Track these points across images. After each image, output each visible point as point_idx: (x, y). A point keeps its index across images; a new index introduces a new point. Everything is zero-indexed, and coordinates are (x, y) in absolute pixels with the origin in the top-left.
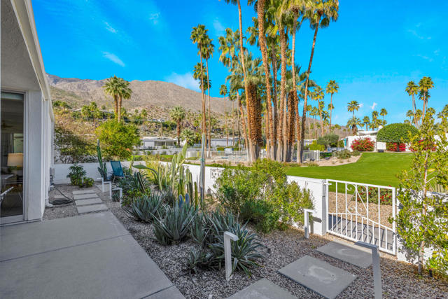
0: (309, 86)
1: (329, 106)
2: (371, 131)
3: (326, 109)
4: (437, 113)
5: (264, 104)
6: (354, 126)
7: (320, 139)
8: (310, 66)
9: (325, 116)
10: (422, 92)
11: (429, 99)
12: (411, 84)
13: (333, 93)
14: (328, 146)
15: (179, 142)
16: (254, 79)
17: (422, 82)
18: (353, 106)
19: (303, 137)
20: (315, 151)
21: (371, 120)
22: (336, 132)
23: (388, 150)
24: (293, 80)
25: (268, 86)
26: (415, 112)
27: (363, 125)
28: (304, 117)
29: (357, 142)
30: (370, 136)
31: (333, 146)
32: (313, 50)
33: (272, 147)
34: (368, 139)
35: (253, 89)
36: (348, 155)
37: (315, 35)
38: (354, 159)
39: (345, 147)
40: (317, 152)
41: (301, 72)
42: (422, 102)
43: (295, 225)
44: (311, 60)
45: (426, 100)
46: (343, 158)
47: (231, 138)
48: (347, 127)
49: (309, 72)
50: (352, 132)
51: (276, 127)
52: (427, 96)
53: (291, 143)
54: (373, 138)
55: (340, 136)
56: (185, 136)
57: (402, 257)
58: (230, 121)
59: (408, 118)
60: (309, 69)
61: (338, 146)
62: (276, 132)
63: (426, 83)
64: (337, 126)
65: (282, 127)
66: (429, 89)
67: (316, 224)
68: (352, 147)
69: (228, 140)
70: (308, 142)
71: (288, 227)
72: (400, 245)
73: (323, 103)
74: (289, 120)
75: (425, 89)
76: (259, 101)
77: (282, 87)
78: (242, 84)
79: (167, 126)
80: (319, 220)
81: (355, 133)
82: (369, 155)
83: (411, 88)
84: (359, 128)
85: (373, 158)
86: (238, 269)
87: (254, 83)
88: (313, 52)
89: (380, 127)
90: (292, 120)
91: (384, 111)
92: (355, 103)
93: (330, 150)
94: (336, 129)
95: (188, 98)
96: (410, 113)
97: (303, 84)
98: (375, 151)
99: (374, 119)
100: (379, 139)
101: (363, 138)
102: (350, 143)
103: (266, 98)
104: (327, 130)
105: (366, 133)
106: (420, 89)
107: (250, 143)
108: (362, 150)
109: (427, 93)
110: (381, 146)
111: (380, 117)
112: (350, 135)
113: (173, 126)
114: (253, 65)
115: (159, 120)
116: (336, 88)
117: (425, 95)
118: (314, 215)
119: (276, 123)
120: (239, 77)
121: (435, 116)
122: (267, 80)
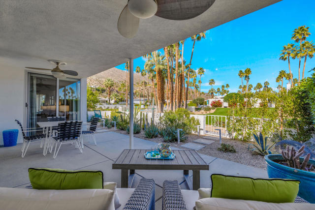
0: (190, 72)
1: (199, 82)
2: (221, 96)
3: (197, 83)
4: (253, 87)
5: (166, 81)
6: (212, 93)
7: (194, 100)
8: (191, 62)
9: (197, 87)
10: (246, 76)
11: (249, 80)
12: (241, 72)
13: (201, 75)
14: (199, 104)
15: (110, 100)
16: (161, 67)
17: (246, 71)
18: (212, 82)
19: (187, 99)
20: (192, 107)
21: (221, 89)
22: (203, 97)
23: (229, 106)
24: (182, 69)
25: (169, 71)
26: (242, 86)
27: (217, 93)
28: (187, 88)
29: (214, 102)
30: (220, 99)
31: (201, 104)
32: (192, 53)
33: (170, 104)
34: (219, 101)
35: (160, 72)
36: (209, 109)
37: (194, 45)
38: (212, 111)
39: (208, 105)
40: (193, 107)
41: (186, 64)
42: (246, 81)
43: (193, 132)
45: (248, 81)
46: (207, 110)
47: (142, 99)
48: (208, 93)
49: (190, 64)
50: (211, 97)
51: (172, 94)
52: (249, 78)
53: (180, 102)
54: (222, 100)
55: (205, 98)
56: (113, 97)
57: (228, 137)
59: (240, 90)
61: (204, 104)
62: (172, 96)
63: (248, 71)
64: (203, 93)
65: (176, 94)
66: (249, 75)
67: (201, 131)
68: (211, 105)
69: (140, 100)
70: (189, 102)
71: (191, 133)
72: (227, 133)
73: (195, 80)
74: (179, 90)
75: (247, 75)
76: (163, 78)
77: (176, 72)
78: (154, 69)
79: (99, 90)
80: (202, 130)
81: (212, 97)
82: (220, 109)
83: (241, 73)
84: (215, 94)
85: (221, 111)
86: (181, 141)
87: (161, 69)
88: (192, 54)
89: (226, 94)
90: (181, 90)
91: (228, 86)
92: (213, 80)
93: (200, 106)
94: (202, 95)
95: (112, 73)
96: (240, 87)
97: (187, 71)
98: (223, 107)
99: (223, 89)
100: (225, 101)
101: (217, 100)
102: (210, 103)
103: (167, 77)
104: (198, 95)
105: (219, 97)
106: (245, 75)
107: (159, 102)
108: (216, 106)
110: (226, 104)
111: (225, 89)
112: (210, 98)
113: (103, 91)
114: (161, 59)
115: (92, 86)
116: (203, 72)
117: (247, 77)
118: (201, 128)
119: (173, 91)
120: (153, 65)
121: (253, 89)
122: (168, 67)
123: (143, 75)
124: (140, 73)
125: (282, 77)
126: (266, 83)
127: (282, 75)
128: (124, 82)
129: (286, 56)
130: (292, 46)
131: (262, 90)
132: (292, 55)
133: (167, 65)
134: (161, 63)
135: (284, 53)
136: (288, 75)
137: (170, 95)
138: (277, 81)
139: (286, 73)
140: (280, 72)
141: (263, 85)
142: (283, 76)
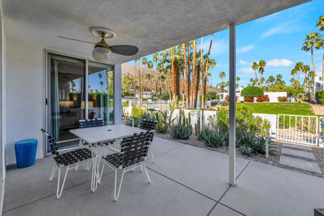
0: (209, 62)
6: (223, 87)
8: (209, 51)
10: (260, 69)
12: (255, 64)
17: (260, 63)
18: (223, 75)
23: (245, 101)
25: (185, 61)
26: (254, 79)
27: (226, 86)
31: (213, 99)
35: (176, 62)
39: (221, 99)
42: (260, 74)
44: (210, 47)
45: (262, 74)
49: (209, 54)
58: (144, 81)
60: (209, 52)
61: (217, 98)
63: (262, 63)
66: (264, 67)
68: (226, 99)
69: (147, 94)
75: (262, 67)
77: (193, 63)
78: (170, 59)
83: (255, 66)
87: (177, 59)
88: (211, 42)
89: (241, 88)
91: (238, 79)
92: (223, 73)
96: (251, 80)
97: (205, 61)
98: (238, 101)
100: (242, 95)
106: (259, 67)
107: (174, 97)
109: (263, 69)
114: (177, 48)
116: (215, 63)
117: (262, 70)
119: (189, 84)
120: (168, 55)
121: (264, 82)
122: (185, 57)
123: (149, 67)
124: (147, 64)
125: (299, 70)
126: (279, 76)
127: (298, 67)
128: (127, 74)
129: (309, 46)
130: (317, 35)
131: (274, 82)
132: (316, 45)
133: (183, 55)
134: (177, 52)
135: (306, 43)
136: (305, 67)
137: (186, 89)
138: (292, 74)
139: (304, 65)
140: (297, 64)
141: (276, 79)
142: (300, 68)
